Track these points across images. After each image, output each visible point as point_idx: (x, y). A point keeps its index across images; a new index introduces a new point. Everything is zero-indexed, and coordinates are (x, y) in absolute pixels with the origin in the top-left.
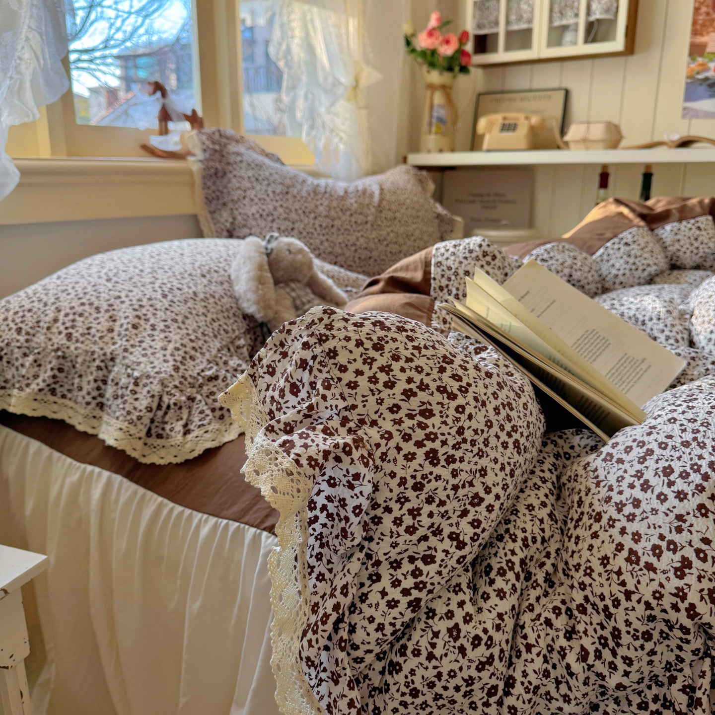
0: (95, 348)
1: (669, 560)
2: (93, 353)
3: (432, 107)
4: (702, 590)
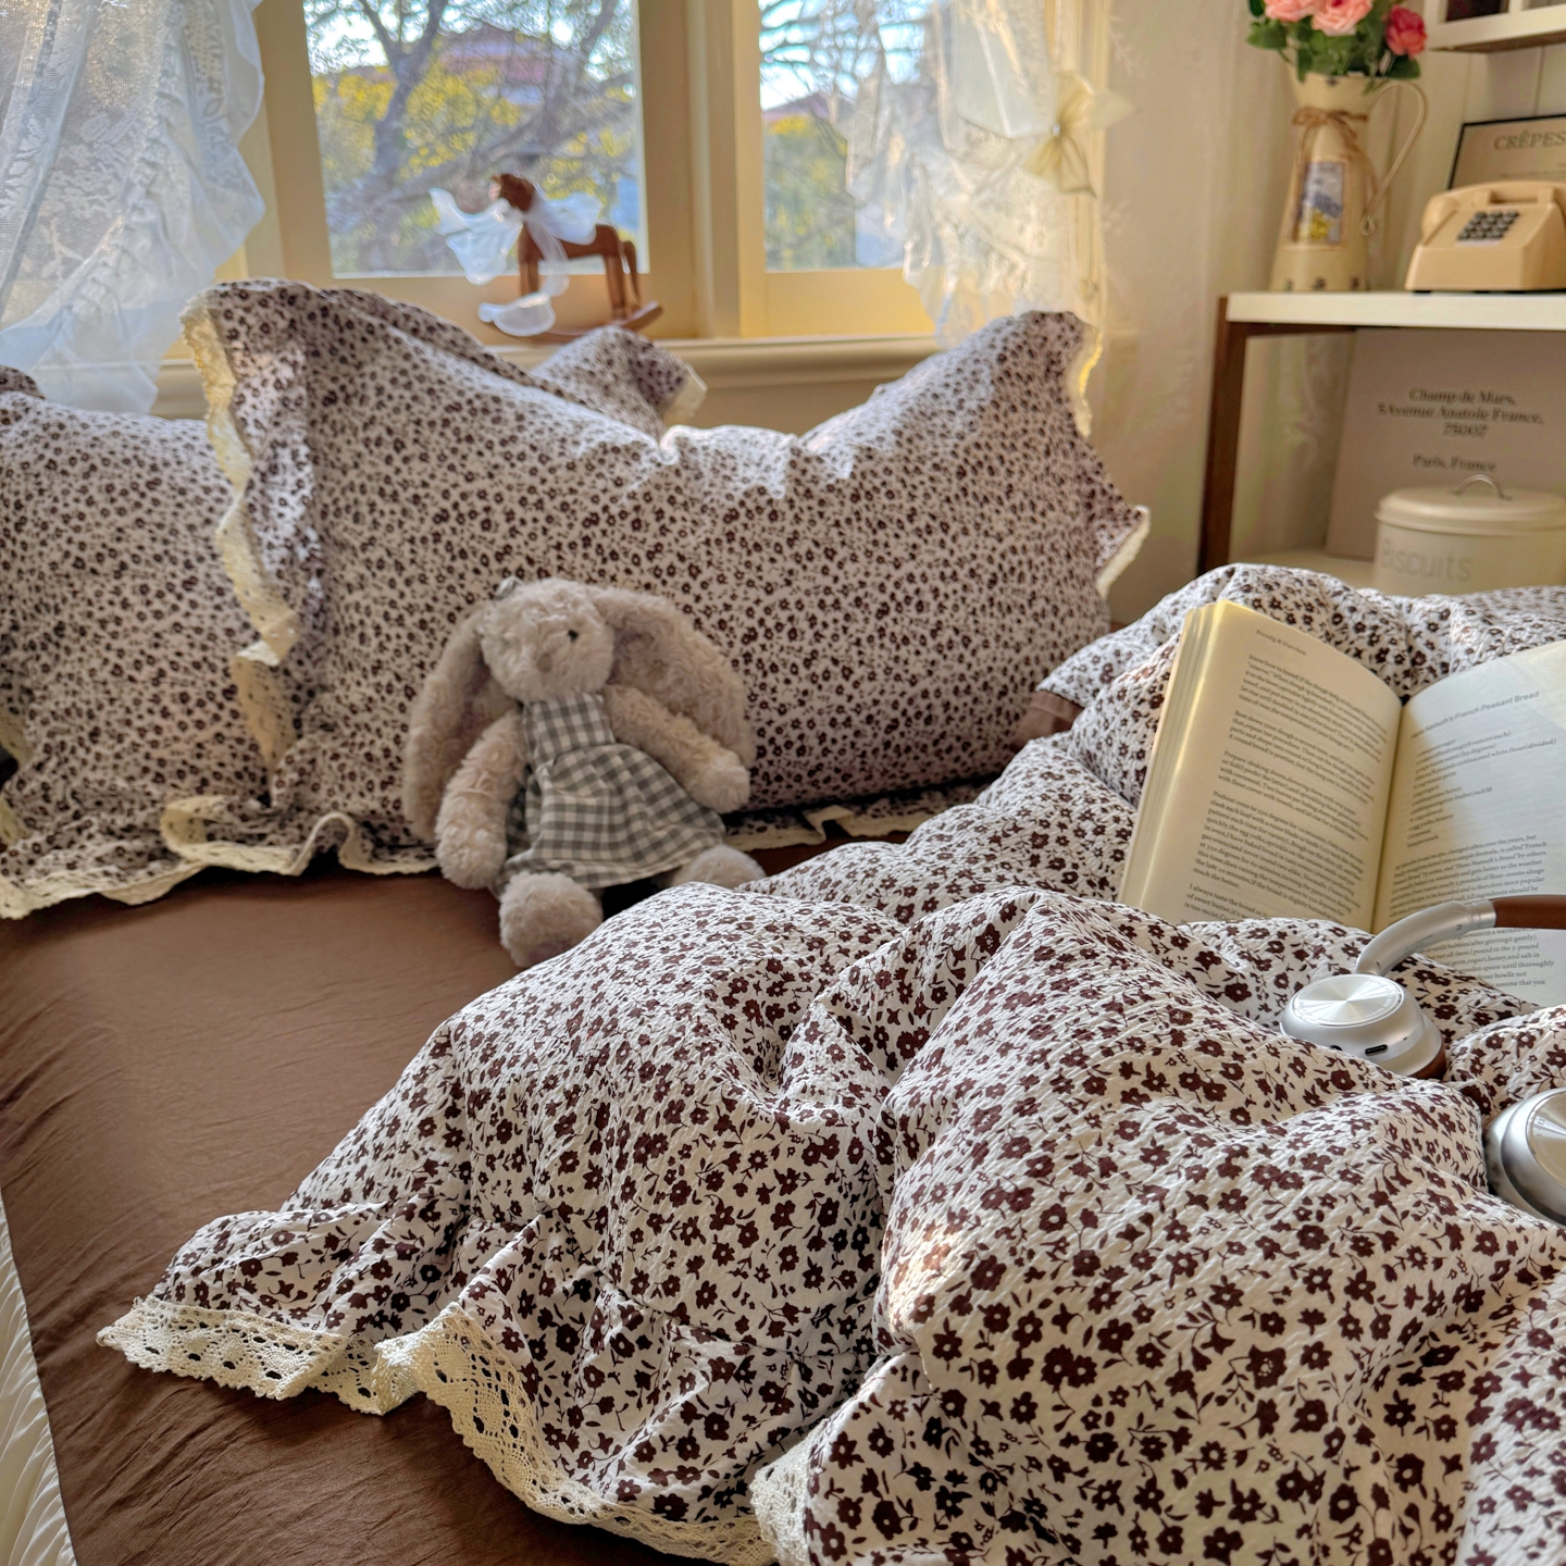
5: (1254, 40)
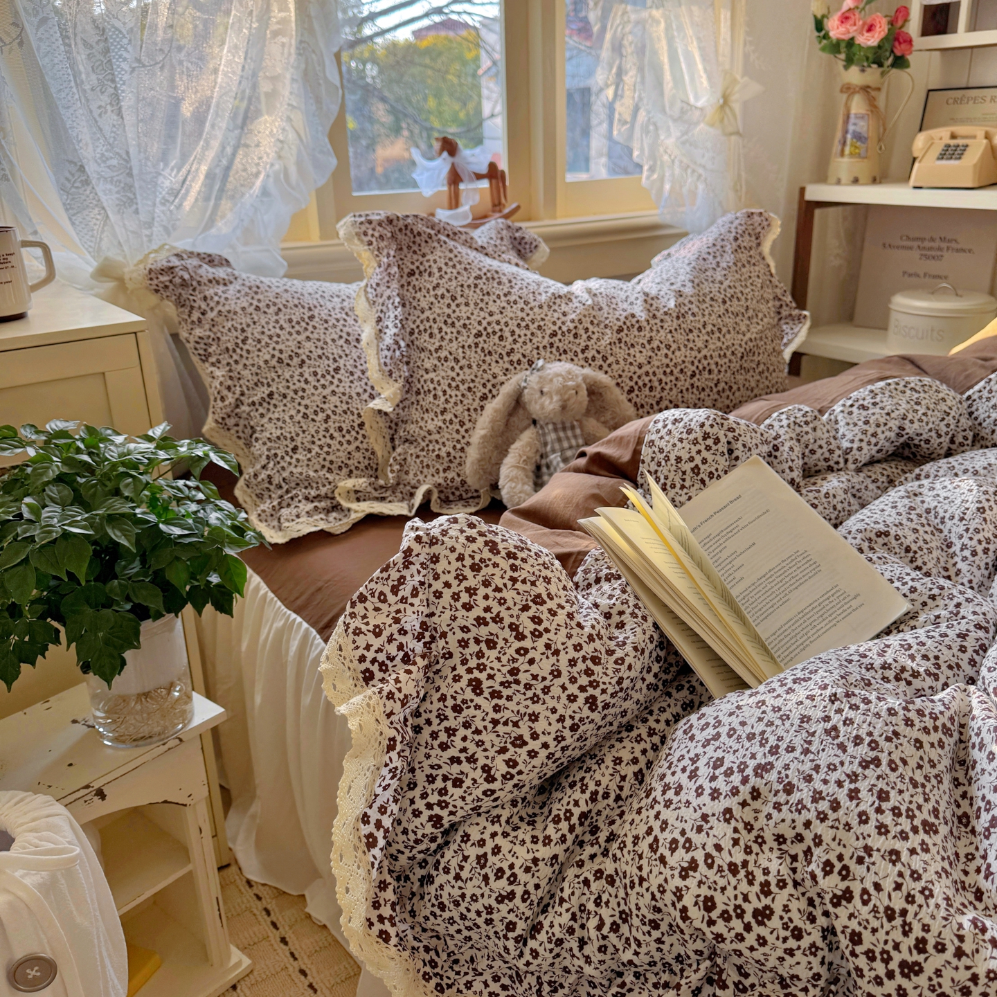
1: (679, 858)
3: (848, 117)
4: (699, 896)
5: (823, 49)
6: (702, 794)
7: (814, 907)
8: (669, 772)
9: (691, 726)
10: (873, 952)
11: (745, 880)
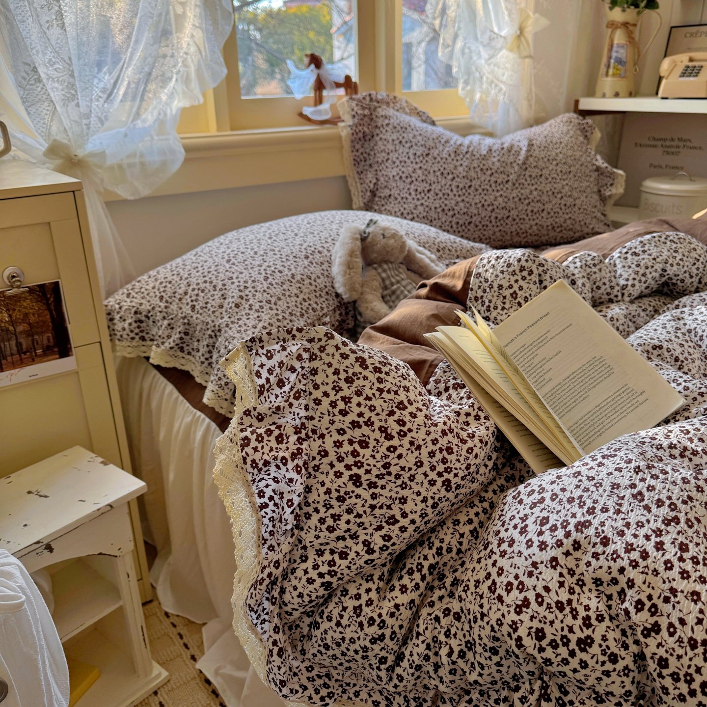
0: (209, 320)
1: (515, 597)
2: (208, 323)
3: (612, 46)
4: (531, 628)
6: (531, 546)
7: (627, 637)
8: (502, 529)
9: (519, 493)
10: (678, 674)
11: (570, 615)
